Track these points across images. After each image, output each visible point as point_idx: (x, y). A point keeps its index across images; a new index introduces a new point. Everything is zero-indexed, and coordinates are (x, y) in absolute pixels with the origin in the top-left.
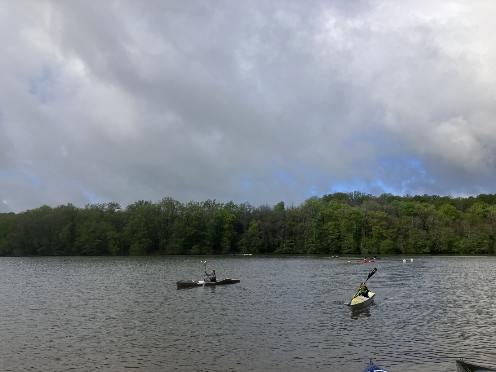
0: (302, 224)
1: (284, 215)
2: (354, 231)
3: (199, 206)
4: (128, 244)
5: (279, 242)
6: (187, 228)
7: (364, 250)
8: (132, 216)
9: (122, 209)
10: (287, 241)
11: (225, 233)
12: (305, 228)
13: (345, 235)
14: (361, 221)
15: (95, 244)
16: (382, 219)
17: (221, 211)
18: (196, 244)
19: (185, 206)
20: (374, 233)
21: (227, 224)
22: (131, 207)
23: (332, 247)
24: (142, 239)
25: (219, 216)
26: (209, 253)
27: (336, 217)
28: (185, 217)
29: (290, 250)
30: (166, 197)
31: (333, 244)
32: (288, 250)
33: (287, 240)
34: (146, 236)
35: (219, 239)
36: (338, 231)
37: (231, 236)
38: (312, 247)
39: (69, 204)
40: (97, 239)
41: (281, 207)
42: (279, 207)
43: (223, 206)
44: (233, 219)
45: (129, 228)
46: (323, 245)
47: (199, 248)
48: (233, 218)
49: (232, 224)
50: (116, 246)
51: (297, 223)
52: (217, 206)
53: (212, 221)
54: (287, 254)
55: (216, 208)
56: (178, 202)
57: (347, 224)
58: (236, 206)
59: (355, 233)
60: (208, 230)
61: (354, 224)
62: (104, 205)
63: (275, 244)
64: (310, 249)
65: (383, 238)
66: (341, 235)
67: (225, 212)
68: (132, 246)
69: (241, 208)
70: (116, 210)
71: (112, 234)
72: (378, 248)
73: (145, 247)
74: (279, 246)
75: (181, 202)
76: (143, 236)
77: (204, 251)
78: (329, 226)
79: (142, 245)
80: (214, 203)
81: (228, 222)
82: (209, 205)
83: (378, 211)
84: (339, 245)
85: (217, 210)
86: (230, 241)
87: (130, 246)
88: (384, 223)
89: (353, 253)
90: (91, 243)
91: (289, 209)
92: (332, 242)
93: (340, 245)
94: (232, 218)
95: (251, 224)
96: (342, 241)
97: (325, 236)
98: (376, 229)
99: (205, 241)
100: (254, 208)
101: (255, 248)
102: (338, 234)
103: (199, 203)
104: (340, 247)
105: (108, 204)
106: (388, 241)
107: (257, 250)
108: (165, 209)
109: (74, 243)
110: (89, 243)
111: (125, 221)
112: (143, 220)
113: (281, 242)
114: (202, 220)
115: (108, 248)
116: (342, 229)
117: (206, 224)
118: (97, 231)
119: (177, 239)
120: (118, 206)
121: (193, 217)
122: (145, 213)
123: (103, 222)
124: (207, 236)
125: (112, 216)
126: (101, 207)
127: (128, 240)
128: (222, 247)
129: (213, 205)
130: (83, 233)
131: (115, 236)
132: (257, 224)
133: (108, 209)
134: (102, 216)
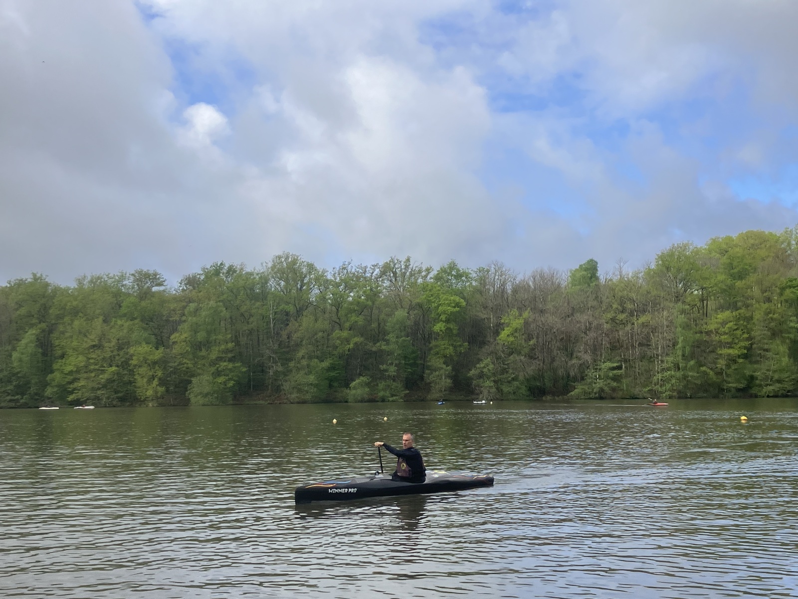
0: (643, 319)
2: (792, 336)
3: (368, 275)
4: (186, 378)
6: (337, 333)
8: (192, 306)
10: (603, 366)
11: (436, 346)
12: (654, 331)
13: (766, 347)
15: (101, 376)
17: (425, 287)
18: (360, 375)
19: (330, 277)
21: (441, 321)
22: (192, 281)
23: (729, 379)
24: (221, 364)
25: (418, 301)
26: (394, 398)
28: (332, 305)
29: (614, 390)
30: (280, 253)
31: (731, 370)
32: (606, 389)
33: (604, 362)
34: (230, 355)
35: (422, 362)
36: (746, 336)
37: (453, 354)
38: (673, 381)
39: (34, 275)
41: (589, 275)
42: (584, 273)
43: (431, 275)
44: (457, 309)
45: (185, 335)
46: (705, 373)
47: (368, 384)
48: (457, 305)
49: (455, 321)
50: (156, 382)
52: (415, 274)
53: (400, 314)
55: (413, 280)
56: (311, 267)
57: (771, 315)
60: (391, 337)
62: (123, 277)
63: (572, 374)
66: (754, 346)
67: (434, 290)
68: (194, 380)
69: (480, 278)
71: (141, 350)
73: (231, 384)
74: (583, 379)
75: (319, 267)
76: (224, 355)
77: (381, 394)
78: (721, 323)
79: (221, 379)
80: (407, 267)
81: (443, 317)
82: (395, 274)
84: (748, 373)
85: (414, 285)
86: (449, 368)
87: (190, 382)
89: (787, 396)
90: (93, 375)
91: (611, 280)
92: (728, 366)
93: (751, 373)
94: (453, 305)
95: (506, 321)
96: (757, 362)
99: (383, 367)
100: (514, 279)
101: (516, 383)
102: (747, 343)
103: (366, 267)
104: (752, 378)
105: (133, 275)
107: (523, 390)
108: (279, 285)
109: (50, 377)
110: (85, 375)
111: (176, 318)
112: (222, 314)
113: (588, 368)
114: (375, 311)
115: (135, 387)
116: (759, 332)
117: (385, 321)
118: (106, 345)
119: (312, 364)
120: (159, 278)
121: (351, 303)
122: (225, 296)
123: (119, 322)
124: (390, 353)
125: (143, 304)
126: (114, 282)
127: (185, 365)
128: (428, 381)
129: (405, 273)
130: (71, 351)
131: (151, 357)
132: (521, 321)
133: (133, 288)
134: (120, 307)
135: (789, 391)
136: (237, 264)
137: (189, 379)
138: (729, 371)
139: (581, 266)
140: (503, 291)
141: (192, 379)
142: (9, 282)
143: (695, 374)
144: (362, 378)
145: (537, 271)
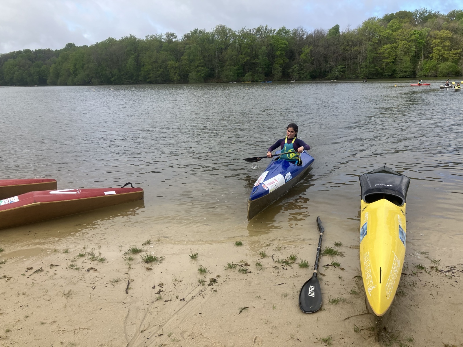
0: (356, 48)
1: (338, 40)
2: (412, 54)
3: (251, 32)
4: (187, 73)
5: (331, 67)
6: (240, 56)
7: (420, 73)
8: (188, 46)
9: (178, 39)
10: (339, 67)
11: (277, 60)
12: (359, 53)
13: (401, 58)
14: (422, 42)
15: (158, 73)
16: (446, 39)
17: (273, 37)
18: (249, 72)
19: (237, 34)
20: (434, 55)
22: (186, 36)
23: (386, 71)
24: (199, 68)
25: (270, 43)
26: (261, 80)
27: (395, 38)
28: (238, 45)
29: (342, 76)
30: (219, 25)
31: (387, 68)
32: (339, 75)
33: (339, 65)
34: (202, 65)
35: (271, 66)
36: (394, 54)
37: (283, 63)
38: (365, 72)
39: (131, 35)
40: (159, 68)
41: (336, 31)
42: (334, 30)
43: (275, 32)
44: (285, 46)
45: (186, 57)
46: (377, 69)
47: (252, 75)
48: (285, 44)
49: (284, 51)
50: (177, 75)
51: (352, 47)
52: (269, 32)
53: (264, 48)
54: (339, 79)
55: (268, 34)
56: (230, 30)
57: (405, 46)
58: (289, 32)
59: (412, 56)
60: (260, 57)
61: (413, 46)
62: (162, 35)
63: (327, 70)
64: (362, 74)
65: (444, 60)
66: (397, 58)
67: (277, 38)
68: (190, 74)
69: (294, 33)
70: (174, 40)
71: (171, 63)
72: (436, 71)
73: (203, 75)
74: (331, 72)
75: (233, 30)
76: (200, 65)
77: (256, 78)
78: (385, 50)
79: (199, 73)
80: (266, 29)
81: (280, 49)
82: (262, 32)
83: (443, 30)
84: (393, 68)
85: (269, 36)
86: (282, 68)
87: (189, 75)
88: (448, 43)
89: (407, 77)
90: (155, 72)
91: (344, 33)
92: (386, 66)
94: (284, 44)
95: (304, 50)
96: (397, 64)
97: (380, 59)
98: (438, 50)
99: (257, 68)
100: (307, 33)
101: (306, 74)
102: (394, 57)
103: (251, 30)
104: (395, 70)
105: (166, 34)
106: (449, 63)
107: (308, 77)
108: (218, 37)
109: (140, 73)
110: (153, 72)
111: (182, 51)
112: (198, 49)
113: (333, 68)
114: (254, 47)
115: (170, 76)
116: (399, 52)
117: (258, 51)
118: (159, 61)
119: (231, 67)
120: (175, 35)
121: (245, 44)
122: (199, 42)
123: (162, 52)
124: (259, 63)
125: (170, 45)
126: (159, 37)
127: (187, 68)
128: (273, 74)
129: (265, 32)
130: (147, 63)
131: (175, 65)
132: (309, 50)
133: (166, 39)
134: (162, 47)
135: (408, 76)
136: (203, 29)
137: (188, 73)
138: (386, 68)
139: (333, 27)
140: (302, 38)
141: (189, 74)
142: (122, 38)
143: (373, 70)
144: (249, 73)
145: (316, 30)
